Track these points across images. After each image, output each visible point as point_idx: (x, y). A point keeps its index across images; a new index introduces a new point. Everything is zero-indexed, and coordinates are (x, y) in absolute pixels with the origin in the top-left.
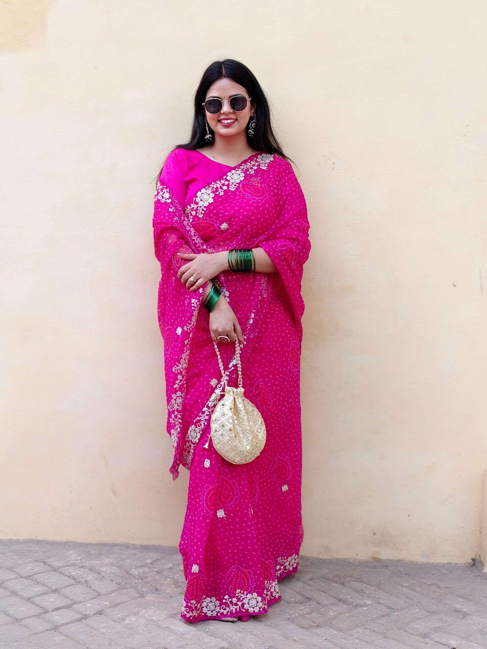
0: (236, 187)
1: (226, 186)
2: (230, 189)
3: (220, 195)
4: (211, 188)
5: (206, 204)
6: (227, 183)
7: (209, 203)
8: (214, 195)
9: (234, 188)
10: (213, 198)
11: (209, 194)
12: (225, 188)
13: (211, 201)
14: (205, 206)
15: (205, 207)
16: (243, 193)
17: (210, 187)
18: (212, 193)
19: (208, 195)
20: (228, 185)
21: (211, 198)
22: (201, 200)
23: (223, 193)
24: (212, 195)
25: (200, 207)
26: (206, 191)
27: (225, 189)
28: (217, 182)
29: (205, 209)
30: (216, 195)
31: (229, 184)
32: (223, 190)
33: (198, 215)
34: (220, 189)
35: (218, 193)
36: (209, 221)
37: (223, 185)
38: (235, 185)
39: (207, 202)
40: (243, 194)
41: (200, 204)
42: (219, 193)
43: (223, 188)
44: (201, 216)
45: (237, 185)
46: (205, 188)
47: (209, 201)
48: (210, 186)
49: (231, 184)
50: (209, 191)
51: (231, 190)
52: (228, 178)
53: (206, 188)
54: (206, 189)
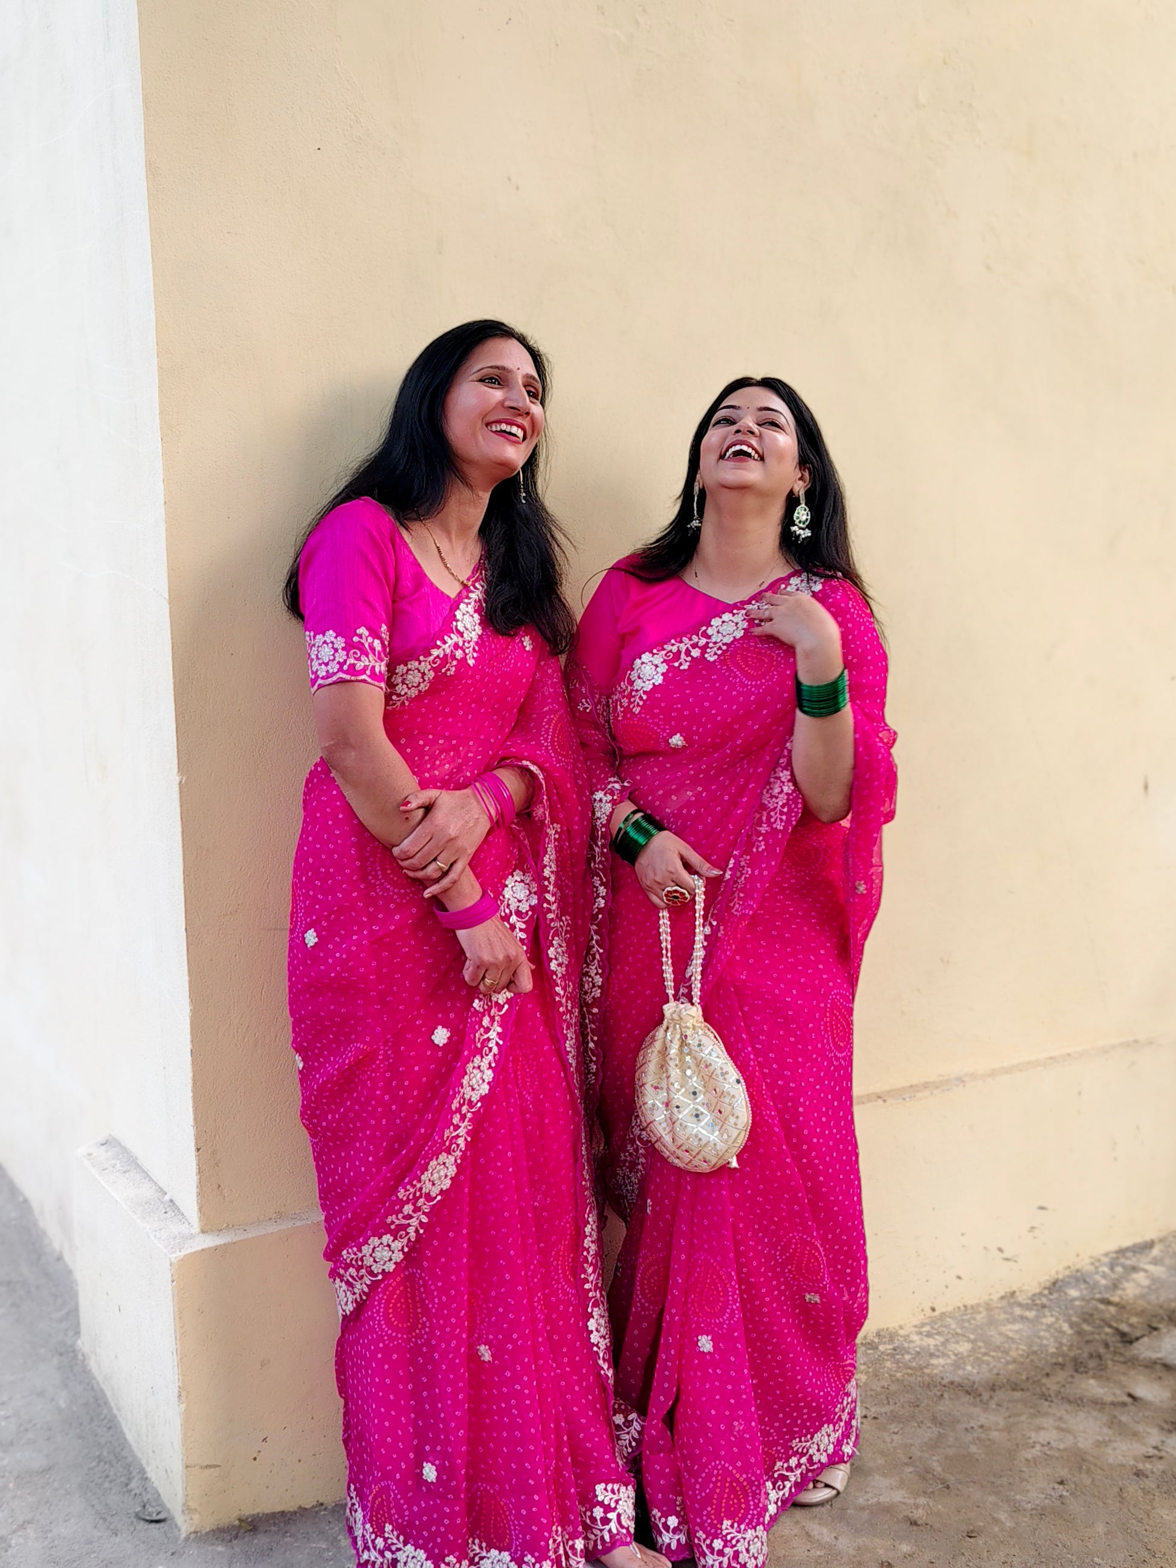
0: (719, 652)
1: (700, 648)
2: (706, 655)
3: (682, 668)
4: (664, 652)
5: (648, 687)
6: (703, 641)
7: (653, 684)
8: (667, 667)
9: (715, 654)
10: (663, 674)
11: (657, 666)
12: (696, 653)
13: (659, 680)
14: (645, 689)
15: (645, 692)
16: (727, 665)
17: (664, 649)
18: (664, 664)
19: (654, 667)
20: (704, 649)
21: (659, 675)
22: (639, 677)
23: (688, 664)
24: (663, 668)
25: (637, 691)
26: (651, 659)
27: (695, 656)
28: (684, 639)
29: (645, 697)
30: (671, 669)
31: (707, 643)
32: (689, 659)
33: (631, 706)
34: (683, 656)
35: (676, 664)
36: (651, 724)
37: (695, 646)
38: (720, 648)
39: (651, 682)
40: (728, 670)
41: (638, 684)
42: (681, 664)
43: (692, 654)
44: (637, 710)
45: (724, 648)
46: (651, 652)
47: (653, 681)
48: (665, 646)
49: (711, 645)
50: (658, 659)
51: (709, 659)
52: (710, 631)
53: (655, 651)
54: (654, 654)
